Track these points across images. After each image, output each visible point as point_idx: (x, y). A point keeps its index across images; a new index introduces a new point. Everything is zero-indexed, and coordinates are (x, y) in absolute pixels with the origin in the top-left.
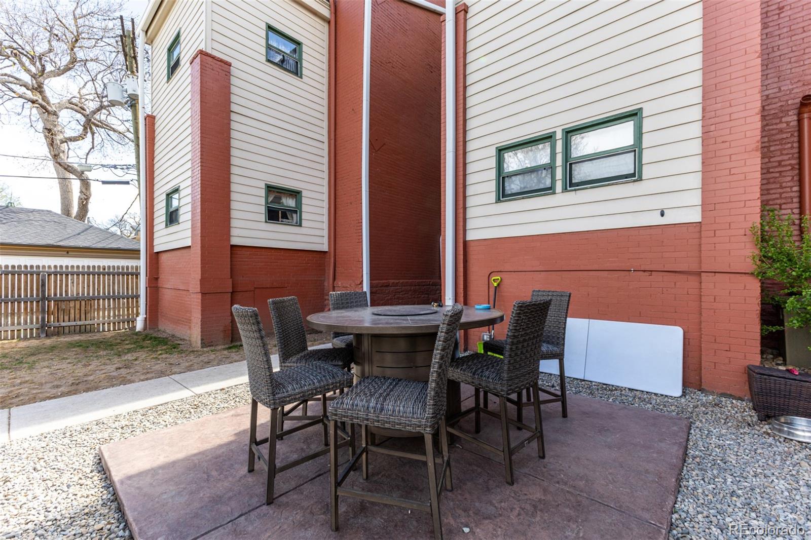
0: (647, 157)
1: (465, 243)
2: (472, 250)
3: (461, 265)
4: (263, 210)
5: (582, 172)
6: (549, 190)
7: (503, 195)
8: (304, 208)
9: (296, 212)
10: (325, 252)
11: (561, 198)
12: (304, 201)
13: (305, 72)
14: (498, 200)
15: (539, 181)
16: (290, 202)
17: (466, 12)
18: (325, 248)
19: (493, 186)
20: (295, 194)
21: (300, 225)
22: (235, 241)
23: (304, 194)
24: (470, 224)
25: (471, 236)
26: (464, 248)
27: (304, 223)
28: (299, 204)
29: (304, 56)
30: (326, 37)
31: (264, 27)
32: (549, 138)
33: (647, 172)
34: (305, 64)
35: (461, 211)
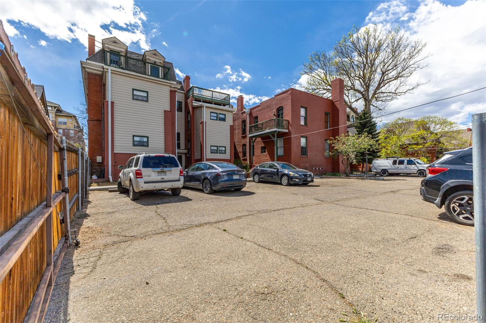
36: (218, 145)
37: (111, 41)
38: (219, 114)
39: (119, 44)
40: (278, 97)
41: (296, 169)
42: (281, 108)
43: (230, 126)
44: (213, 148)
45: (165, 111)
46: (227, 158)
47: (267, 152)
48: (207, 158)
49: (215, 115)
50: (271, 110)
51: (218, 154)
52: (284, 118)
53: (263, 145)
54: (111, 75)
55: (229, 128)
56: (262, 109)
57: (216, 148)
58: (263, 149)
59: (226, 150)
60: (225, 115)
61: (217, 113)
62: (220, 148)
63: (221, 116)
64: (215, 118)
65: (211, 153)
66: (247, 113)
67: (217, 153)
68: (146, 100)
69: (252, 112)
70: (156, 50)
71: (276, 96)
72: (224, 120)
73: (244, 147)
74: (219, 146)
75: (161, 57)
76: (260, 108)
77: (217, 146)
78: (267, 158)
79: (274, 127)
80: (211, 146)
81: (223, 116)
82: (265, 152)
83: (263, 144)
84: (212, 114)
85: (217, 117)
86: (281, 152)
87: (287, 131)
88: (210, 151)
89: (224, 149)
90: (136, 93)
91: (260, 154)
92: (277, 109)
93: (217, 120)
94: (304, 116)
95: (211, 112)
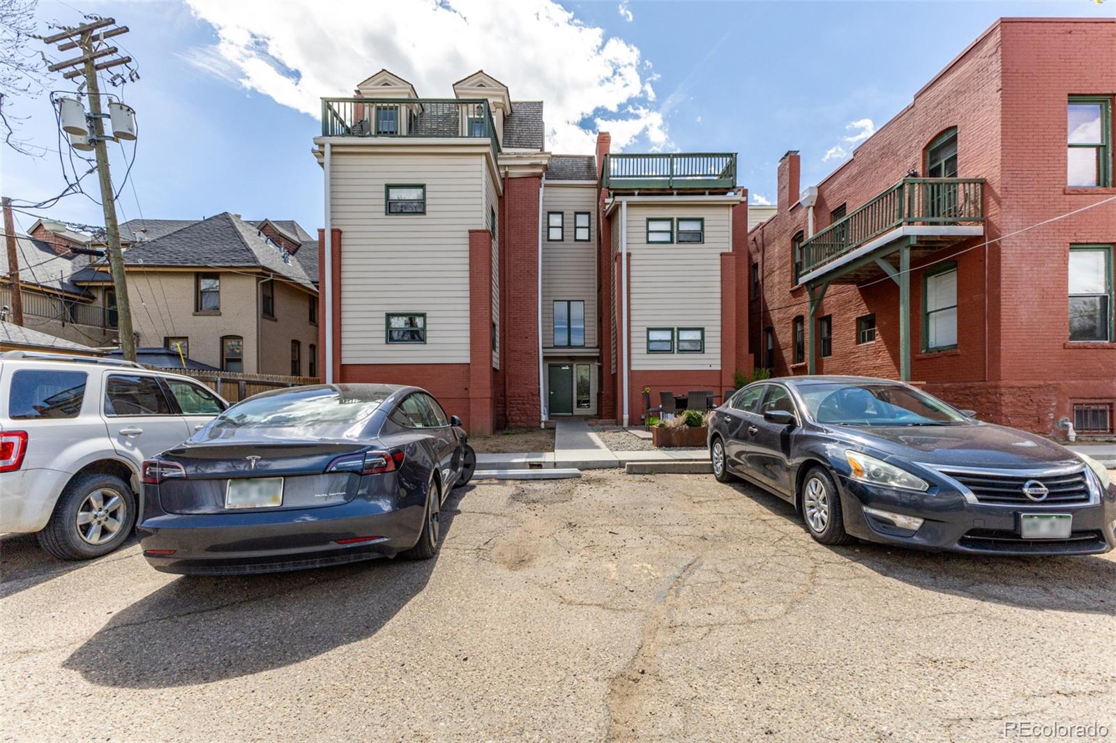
1: (631, 371)
5: (684, 346)
14: (648, 353)
15: (665, 347)
17: (630, 256)
24: (634, 362)
25: (636, 367)
26: (633, 373)
36: (675, 325)
37: (377, 84)
38: (679, 220)
39: (394, 84)
40: (930, 94)
41: (947, 421)
42: (946, 138)
43: (722, 254)
44: (655, 336)
45: (470, 232)
46: (709, 368)
47: (879, 338)
48: (633, 368)
49: (666, 226)
50: (899, 162)
51: (676, 355)
52: (960, 176)
53: (864, 311)
54: (332, 159)
55: (719, 262)
56: (860, 173)
57: (666, 336)
58: (866, 327)
59: (706, 339)
60: (701, 220)
61: (671, 220)
62: (685, 336)
63: (684, 227)
64: (667, 237)
65: (650, 351)
66: (805, 205)
67: (671, 351)
68: (419, 208)
69: (826, 193)
70: (481, 71)
71: (917, 97)
72: (698, 237)
73: (799, 329)
74: (679, 329)
75: (495, 86)
76: (854, 170)
77: (672, 330)
78: (879, 361)
79: (897, 222)
80: (649, 329)
81: (695, 227)
82: (871, 337)
83: (864, 306)
84: (654, 226)
85: (671, 232)
86: (942, 331)
87: (978, 230)
88: (645, 345)
89: (696, 335)
90: (395, 194)
91: (851, 345)
92: (925, 149)
93: (672, 242)
94: (1098, 142)
95: (649, 220)
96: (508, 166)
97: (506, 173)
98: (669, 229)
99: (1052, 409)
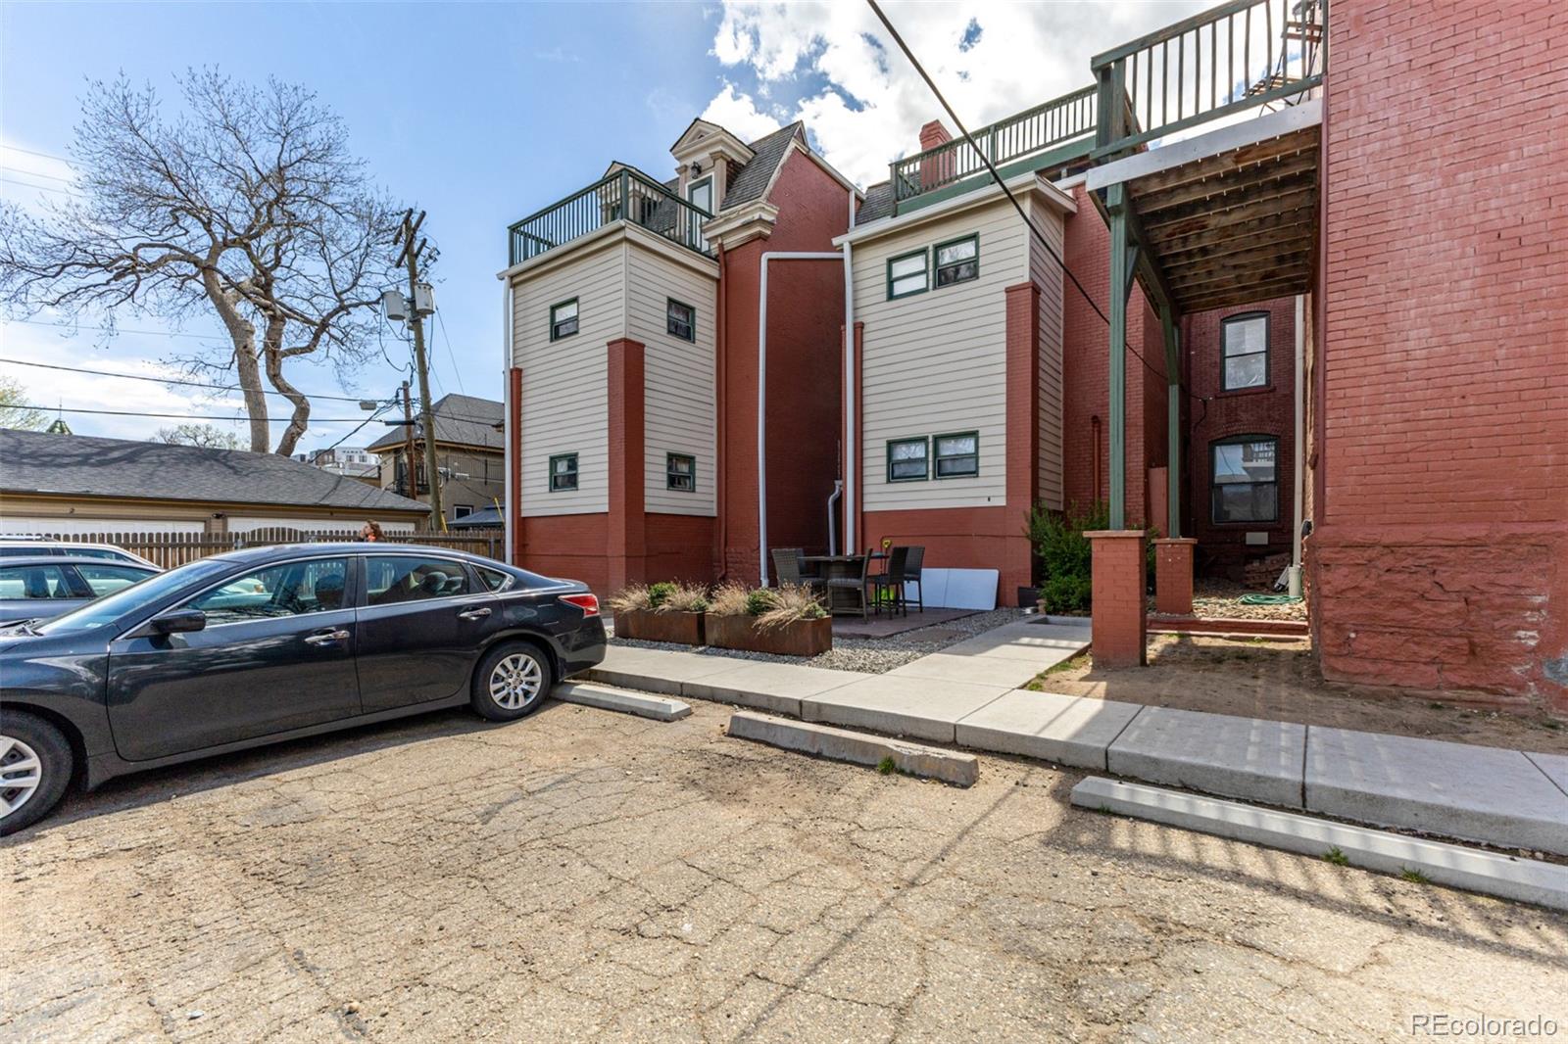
0: (981, 462)
1: (863, 513)
2: (868, 520)
3: (859, 532)
4: (665, 478)
5: (948, 467)
6: (924, 477)
7: (892, 477)
8: (697, 474)
9: (689, 477)
10: (713, 518)
11: (931, 484)
12: (697, 466)
13: (697, 336)
14: (888, 481)
15: (917, 470)
16: (684, 468)
17: (862, 328)
18: (714, 513)
19: (884, 470)
20: (690, 460)
21: (694, 491)
22: (648, 509)
23: (697, 459)
24: (866, 499)
25: (867, 508)
26: (862, 517)
27: (697, 489)
28: (692, 470)
29: (697, 321)
30: (714, 296)
31: (665, 300)
32: (924, 439)
33: (981, 472)
34: (697, 328)
35: (859, 488)
36: (930, 431)
38: (938, 248)
43: (1009, 291)
44: (900, 453)
45: (609, 344)
46: (985, 504)
48: (863, 510)
54: (514, 291)
55: (1003, 307)
57: (917, 451)
59: (981, 452)
60: (977, 237)
61: (924, 251)
62: (944, 448)
63: (947, 257)
64: (919, 283)
65: (893, 479)
72: (973, 270)
74: (938, 438)
77: (927, 439)
80: (892, 444)
81: (966, 251)
84: (899, 269)
85: (926, 272)
89: (966, 446)
93: (927, 289)
95: (891, 261)
96: (721, 235)
97: (721, 246)
98: (923, 268)
99: (1531, 617)
